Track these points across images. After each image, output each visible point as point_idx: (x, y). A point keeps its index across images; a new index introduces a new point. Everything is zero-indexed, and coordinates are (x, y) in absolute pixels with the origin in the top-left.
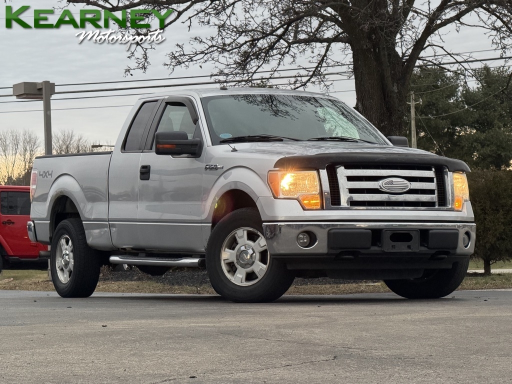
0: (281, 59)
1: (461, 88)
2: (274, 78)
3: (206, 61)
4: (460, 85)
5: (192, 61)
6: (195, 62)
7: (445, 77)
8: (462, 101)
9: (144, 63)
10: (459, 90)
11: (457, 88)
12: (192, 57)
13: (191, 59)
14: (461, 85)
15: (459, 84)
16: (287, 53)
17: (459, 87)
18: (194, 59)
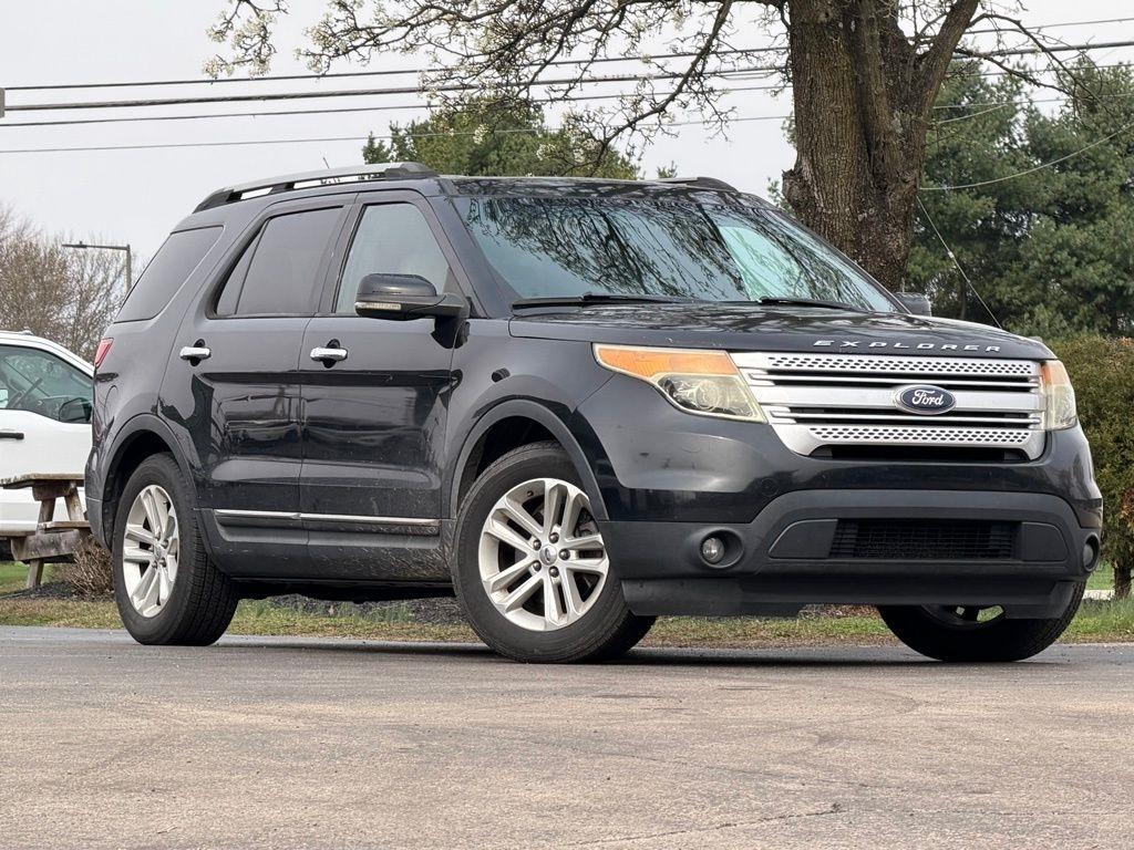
0: (599, 40)
1: (1021, 116)
3: (412, 46)
4: (1018, 107)
5: (376, 44)
6: (384, 48)
7: (981, 87)
8: (1023, 148)
9: (260, 49)
10: (1016, 121)
11: (1012, 116)
12: (378, 35)
13: (374, 40)
14: (1023, 109)
15: (1016, 104)
17: (1017, 112)
18: (383, 39)
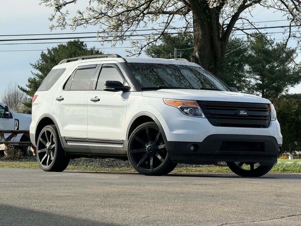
0: (138, 23)
2: (133, 36)
3: (96, 23)
5: (88, 23)
6: (90, 24)
9: (63, 23)
12: (88, 21)
13: (87, 22)
16: (142, 20)
18: (89, 22)
